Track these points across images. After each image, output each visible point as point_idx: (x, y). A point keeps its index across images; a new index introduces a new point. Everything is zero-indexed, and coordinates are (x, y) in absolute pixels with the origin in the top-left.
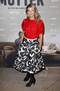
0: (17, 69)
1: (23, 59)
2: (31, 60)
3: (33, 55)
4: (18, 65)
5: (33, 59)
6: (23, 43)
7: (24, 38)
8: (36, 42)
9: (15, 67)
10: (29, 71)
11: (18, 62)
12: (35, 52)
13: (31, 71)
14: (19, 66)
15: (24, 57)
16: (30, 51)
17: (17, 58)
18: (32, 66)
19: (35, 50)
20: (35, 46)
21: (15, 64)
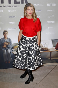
0: (18, 67)
1: (23, 57)
2: (31, 58)
3: (33, 52)
4: (19, 63)
5: (32, 56)
6: (22, 42)
7: (23, 37)
8: (35, 40)
9: (15, 66)
10: (29, 68)
11: (19, 61)
12: (34, 49)
13: (31, 68)
14: (20, 65)
15: (24, 55)
16: (29, 48)
17: (17, 57)
18: (32, 63)
19: (34, 47)
20: (34, 44)
21: (15, 63)
